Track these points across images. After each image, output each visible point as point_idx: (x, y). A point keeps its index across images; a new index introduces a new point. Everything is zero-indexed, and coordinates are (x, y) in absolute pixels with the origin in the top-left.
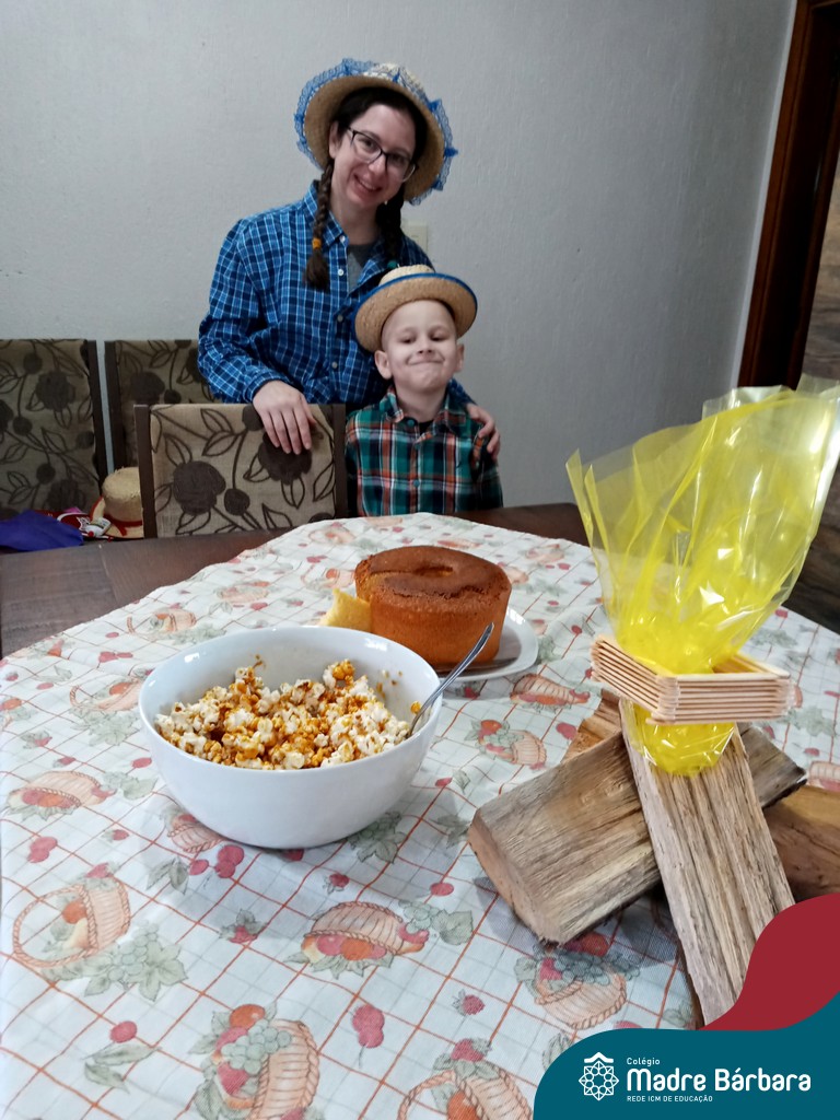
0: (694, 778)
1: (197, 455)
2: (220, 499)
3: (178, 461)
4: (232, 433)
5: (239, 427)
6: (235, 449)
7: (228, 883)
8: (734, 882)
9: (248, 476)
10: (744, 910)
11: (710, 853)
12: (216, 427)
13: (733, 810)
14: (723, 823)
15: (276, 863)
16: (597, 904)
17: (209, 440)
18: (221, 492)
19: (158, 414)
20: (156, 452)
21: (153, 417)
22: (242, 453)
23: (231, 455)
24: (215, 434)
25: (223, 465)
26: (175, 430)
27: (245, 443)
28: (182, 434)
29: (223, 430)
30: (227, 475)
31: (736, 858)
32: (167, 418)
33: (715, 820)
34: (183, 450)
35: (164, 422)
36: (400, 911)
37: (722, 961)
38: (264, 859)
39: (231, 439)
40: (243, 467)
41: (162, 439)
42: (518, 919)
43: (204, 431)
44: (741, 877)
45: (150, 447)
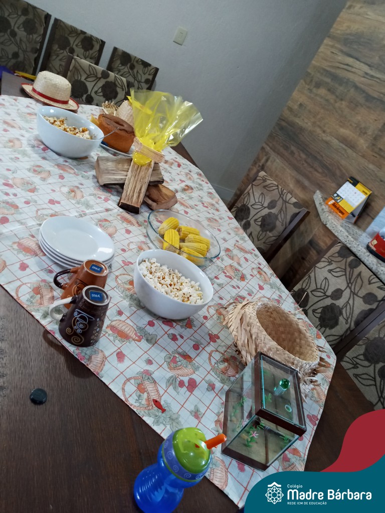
0: (140, 166)
1: (83, 79)
2: (85, 96)
3: (76, 78)
4: (96, 76)
5: (99, 75)
6: (95, 82)
7: (43, 152)
8: (136, 183)
9: (96, 92)
10: (135, 187)
11: (135, 177)
12: (92, 73)
13: (143, 173)
14: (140, 174)
15: (54, 154)
16: (113, 181)
17: (88, 76)
18: (85, 94)
19: (75, 60)
20: (70, 72)
21: (73, 60)
22: (97, 84)
23: (93, 83)
24: (91, 74)
25: (90, 85)
26: (79, 68)
27: (99, 82)
28: (81, 70)
29: (94, 74)
30: (90, 89)
31: (139, 179)
32: (78, 63)
33: (139, 173)
34: (79, 75)
35: (77, 64)
36: (76, 170)
37: (127, 192)
38: (52, 152)
39: (95, 78)
40: (96, 89)
41: (74, 69)
42: (98, 182)
43: (88, 72)
44: (138, 182)
45: (69, 70)
